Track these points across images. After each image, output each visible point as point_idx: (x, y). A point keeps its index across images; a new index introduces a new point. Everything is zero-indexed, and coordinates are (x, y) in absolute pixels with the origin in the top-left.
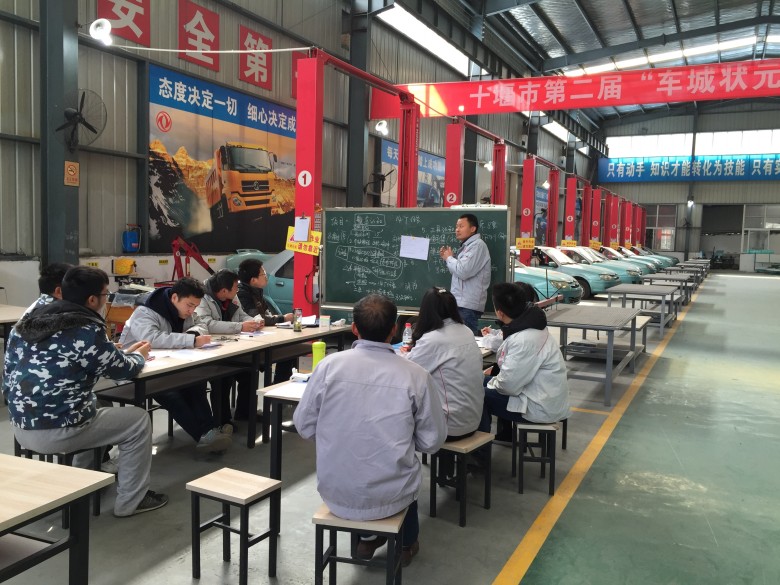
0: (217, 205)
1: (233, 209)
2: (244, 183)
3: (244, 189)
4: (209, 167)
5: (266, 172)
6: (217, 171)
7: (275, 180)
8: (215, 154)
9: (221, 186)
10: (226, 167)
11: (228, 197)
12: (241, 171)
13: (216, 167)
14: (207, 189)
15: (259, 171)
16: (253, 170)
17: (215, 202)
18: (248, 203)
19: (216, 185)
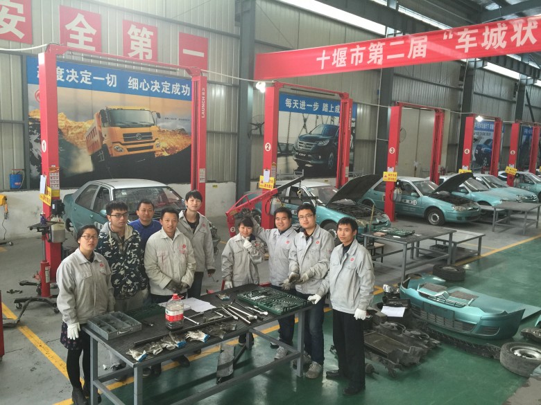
0: (97, 153)
1: (115, 154)
2: (124, 135)
3: (125, 140)
4: (90, 126)
5: (150, 126)
6: (98, 128)
7: (159, 131)
8: (95, 116)
9: (102, 139)
10: (105, 125)
11: (109, 146)
12: (122, 127)
13: (96, 125)
14: (87, 141)
15: (142, 126)
16: (135, 125)
17: (96, 150)
18: (129, 150)
19: (97, 138)
